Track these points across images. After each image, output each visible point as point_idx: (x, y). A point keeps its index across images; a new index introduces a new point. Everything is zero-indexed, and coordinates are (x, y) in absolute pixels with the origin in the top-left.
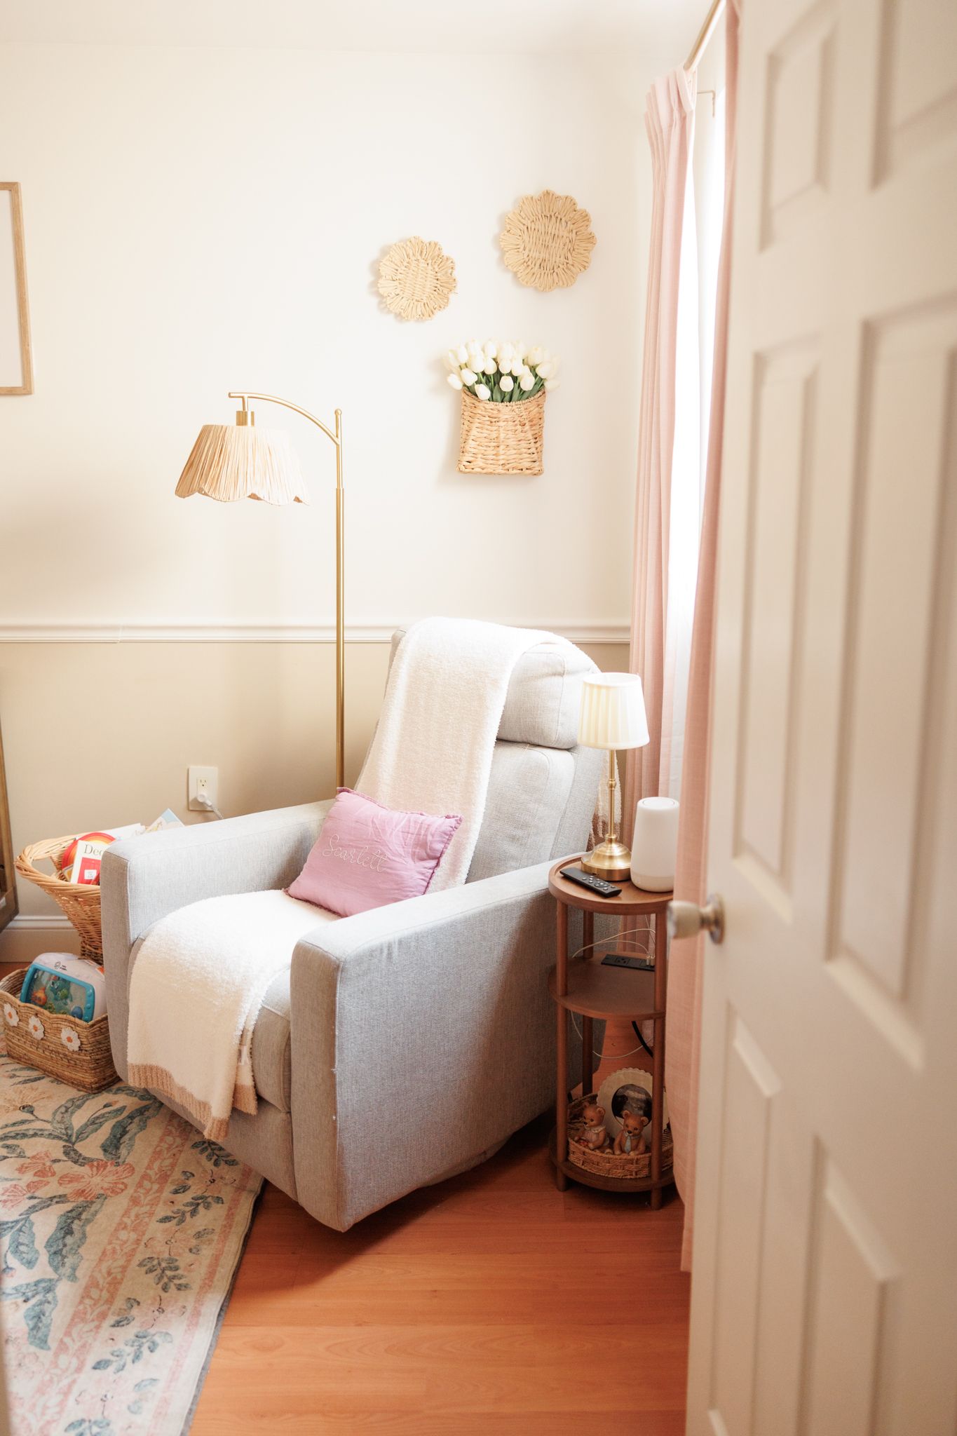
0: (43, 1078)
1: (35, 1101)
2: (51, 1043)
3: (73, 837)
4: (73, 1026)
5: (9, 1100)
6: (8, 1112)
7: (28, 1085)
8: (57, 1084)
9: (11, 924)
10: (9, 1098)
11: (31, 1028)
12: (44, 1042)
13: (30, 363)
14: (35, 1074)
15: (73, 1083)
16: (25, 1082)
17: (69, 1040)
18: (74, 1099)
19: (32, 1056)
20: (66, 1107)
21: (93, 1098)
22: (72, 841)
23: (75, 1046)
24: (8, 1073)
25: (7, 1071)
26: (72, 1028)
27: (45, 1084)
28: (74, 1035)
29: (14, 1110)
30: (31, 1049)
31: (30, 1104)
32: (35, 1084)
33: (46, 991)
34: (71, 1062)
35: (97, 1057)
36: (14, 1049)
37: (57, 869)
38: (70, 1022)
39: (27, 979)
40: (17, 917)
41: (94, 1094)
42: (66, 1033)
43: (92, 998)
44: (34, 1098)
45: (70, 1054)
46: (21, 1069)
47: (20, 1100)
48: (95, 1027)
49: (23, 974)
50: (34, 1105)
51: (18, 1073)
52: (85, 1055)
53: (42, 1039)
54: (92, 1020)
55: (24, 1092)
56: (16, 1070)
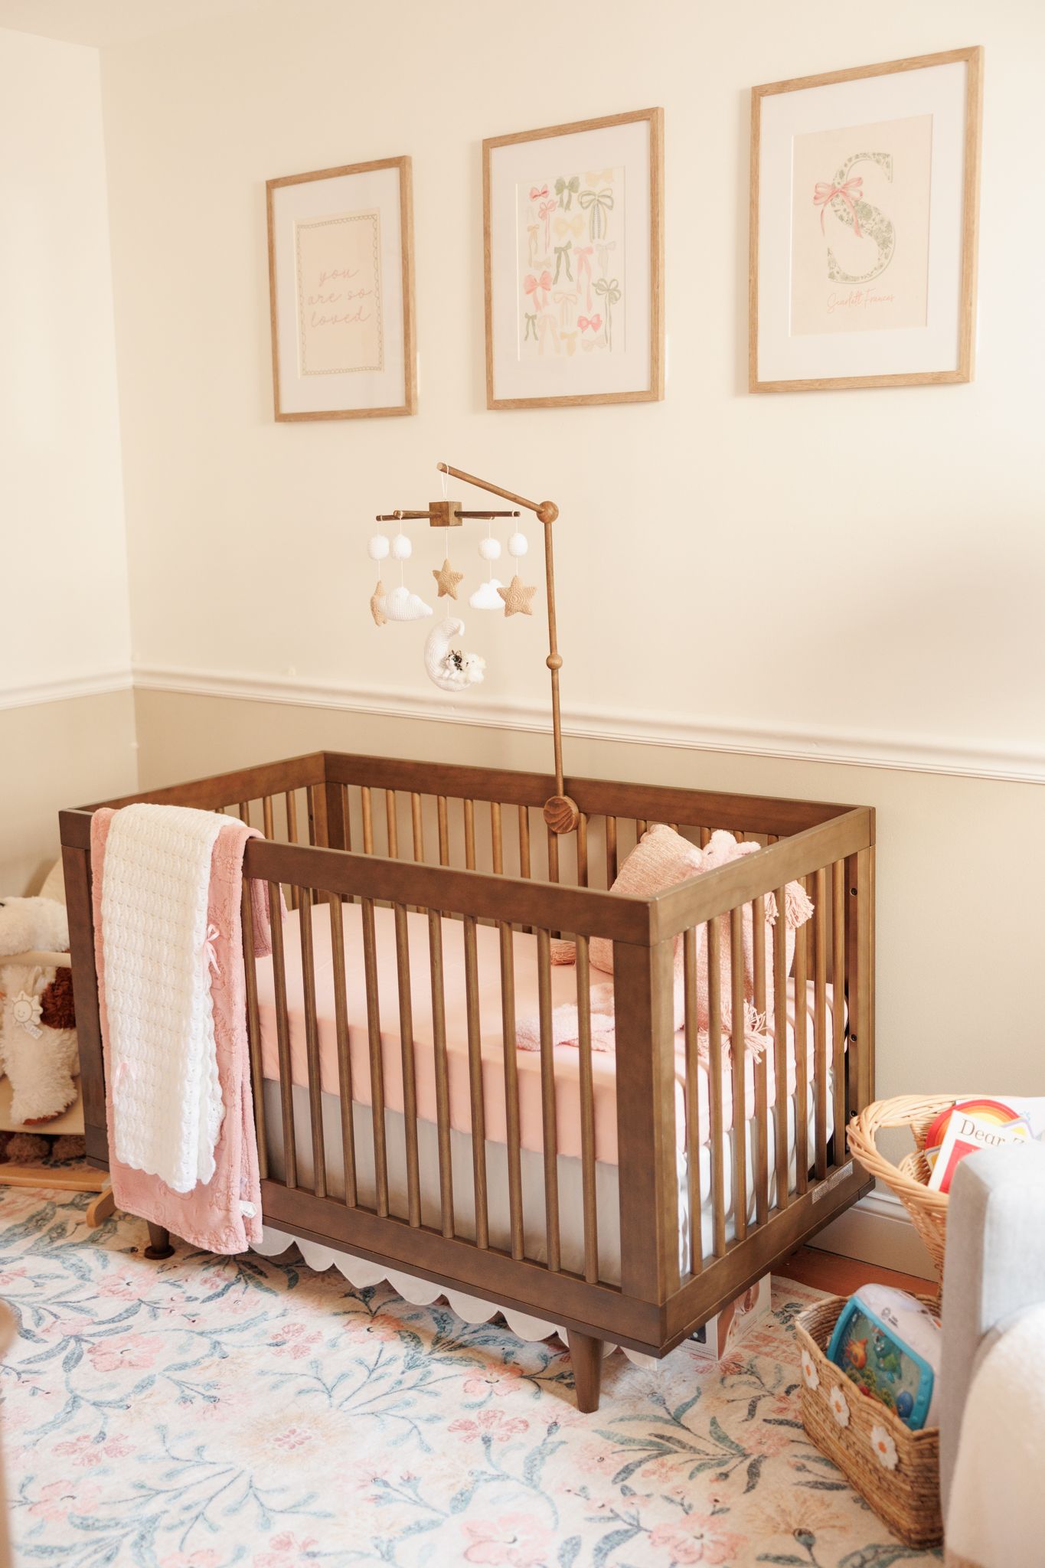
0: (844, 1488)
1: (820, 1528)
2: (858, 1439)
3: (953, 1097)
4: (890, 1428)
5: (783, 1511)
6: (775, 1532)
7: (819, 1493)
8: (862, 1508)
9: (863, 1202)
10: (783, 1507)
11: (832, 1404)
12: (848, 1432)
13: (970, 331)
14: (834, 1476)
15: (883, 1517)
16: (816, 1485)
17: (882, 1447)
18: (879, 1546)
19: (833, 1447)
20: (863, 1557)
21: (910, 1556)
22: (949, 1105)
23: (889, 1460)
24: (796, 1459)
25: (796, 1456)
26: (887, 1430)
27: (842, 1499)
28: (889, 1444)
29: (786, 1532)
30: (830, 1434)
31: (811, 1529)
32: (828, 1495)
33: (868, 1347)
34: (884, 1483)
35: (923, 1491)
36: (811, 1423)
37: (919, 1147)
38: (886, 1419)
39: (842, 1319)
40: (872, 1194)
41: (913, 1549)
42: (878, 1435)
43: (928, 1387)
44: (821, 1521)
45: (883, 1470)
46: (817, 1460)
47: (799, 1517)
48: (923, 1441)
49: (841, 1304)
50: (817, 1534)
51: (810, 1465)
52: (904, 1481)
53: (846, 1428)
54: (922, 1427)
55: (808, 1504)
56: (808, 1458)
